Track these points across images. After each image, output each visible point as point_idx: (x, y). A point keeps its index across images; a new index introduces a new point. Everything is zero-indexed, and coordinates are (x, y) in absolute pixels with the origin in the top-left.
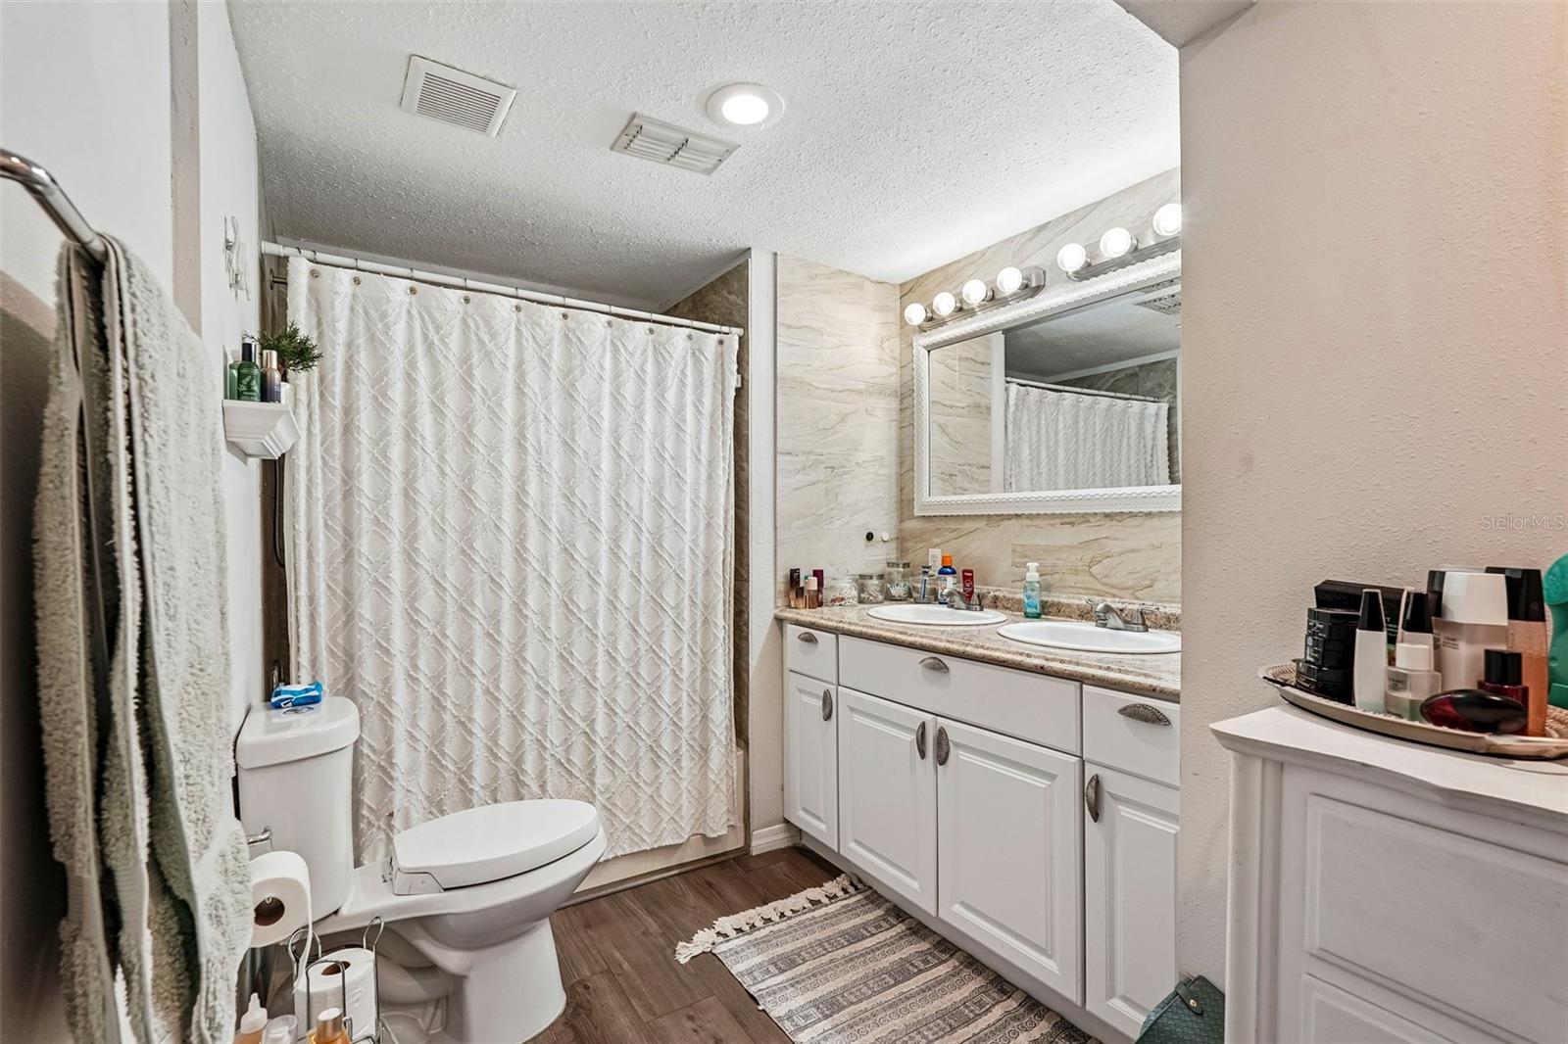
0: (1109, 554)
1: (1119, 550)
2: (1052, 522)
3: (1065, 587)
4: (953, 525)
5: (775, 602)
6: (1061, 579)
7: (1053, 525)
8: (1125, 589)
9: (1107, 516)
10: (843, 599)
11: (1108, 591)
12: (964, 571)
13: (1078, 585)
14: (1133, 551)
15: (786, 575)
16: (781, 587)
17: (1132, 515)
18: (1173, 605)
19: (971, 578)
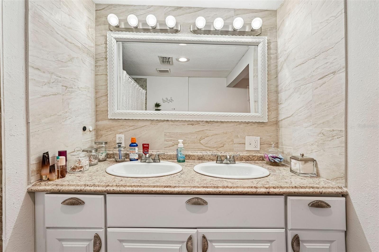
0: (207, 136)
1: (211, 134)
2: (184, 123)
3: (190, 148)
4: (131, 124)
5: (29, 179)
6: (188, 146)
7: (184, 125)
8: (213, 148)
9: (207, 122)
10: (81, 167)
11: (207, 149)
12: (143, 145)
13: (195, 148)
14: (217, 134)
15: (39, 158)
16: (34, 167)
17: (217, 122)
18: (231, 152)
19: (148, 148)
